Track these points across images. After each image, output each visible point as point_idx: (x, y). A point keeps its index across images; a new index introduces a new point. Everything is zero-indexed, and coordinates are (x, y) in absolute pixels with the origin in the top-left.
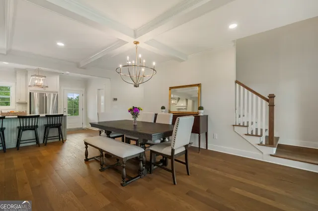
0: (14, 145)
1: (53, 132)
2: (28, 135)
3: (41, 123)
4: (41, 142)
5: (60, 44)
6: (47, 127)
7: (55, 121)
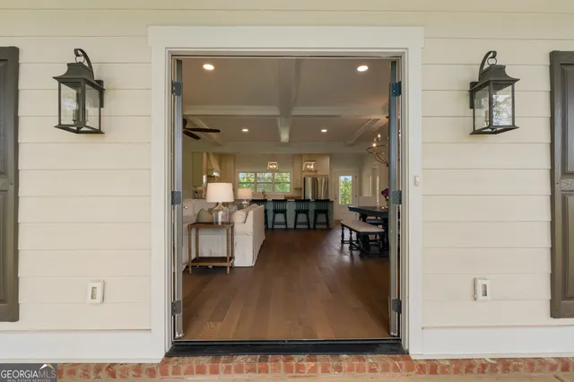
0: (292, 226)
1: (322, 218)
2: (302, 218)
3: (312, 207)
4: (312, 226)
5: (324, 131)
6: (317, 212)
7: (323, 207)
